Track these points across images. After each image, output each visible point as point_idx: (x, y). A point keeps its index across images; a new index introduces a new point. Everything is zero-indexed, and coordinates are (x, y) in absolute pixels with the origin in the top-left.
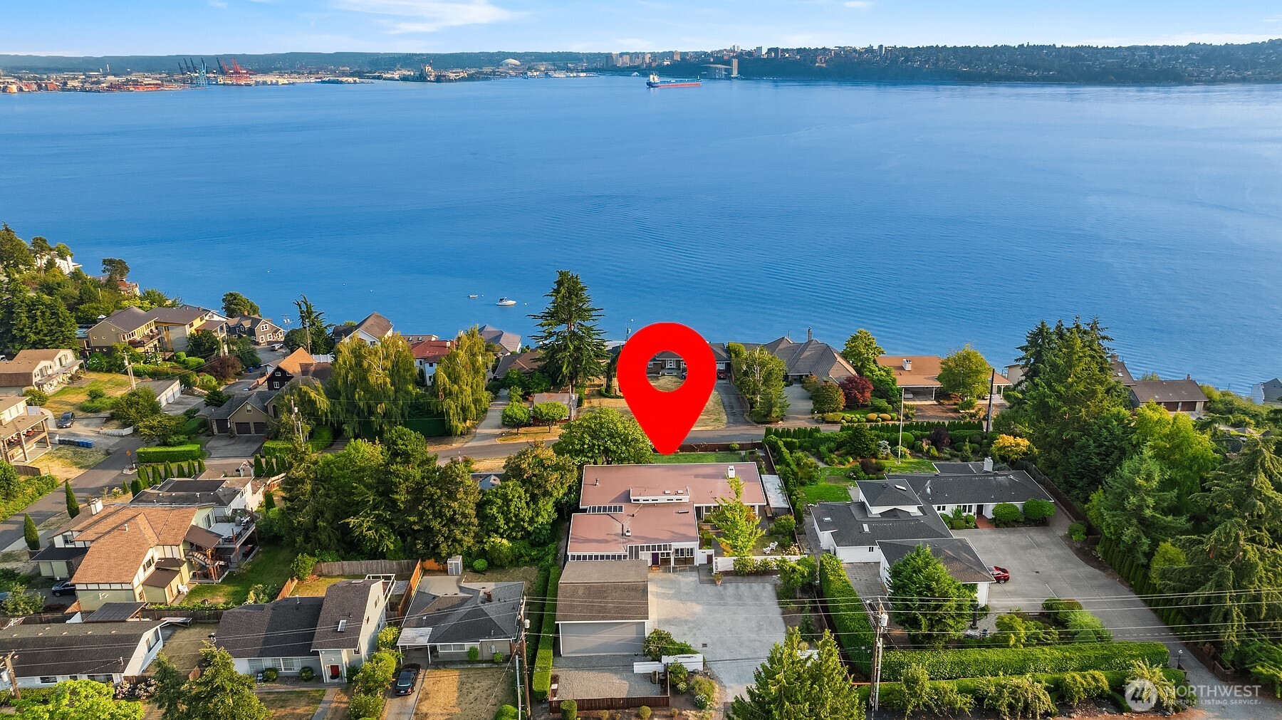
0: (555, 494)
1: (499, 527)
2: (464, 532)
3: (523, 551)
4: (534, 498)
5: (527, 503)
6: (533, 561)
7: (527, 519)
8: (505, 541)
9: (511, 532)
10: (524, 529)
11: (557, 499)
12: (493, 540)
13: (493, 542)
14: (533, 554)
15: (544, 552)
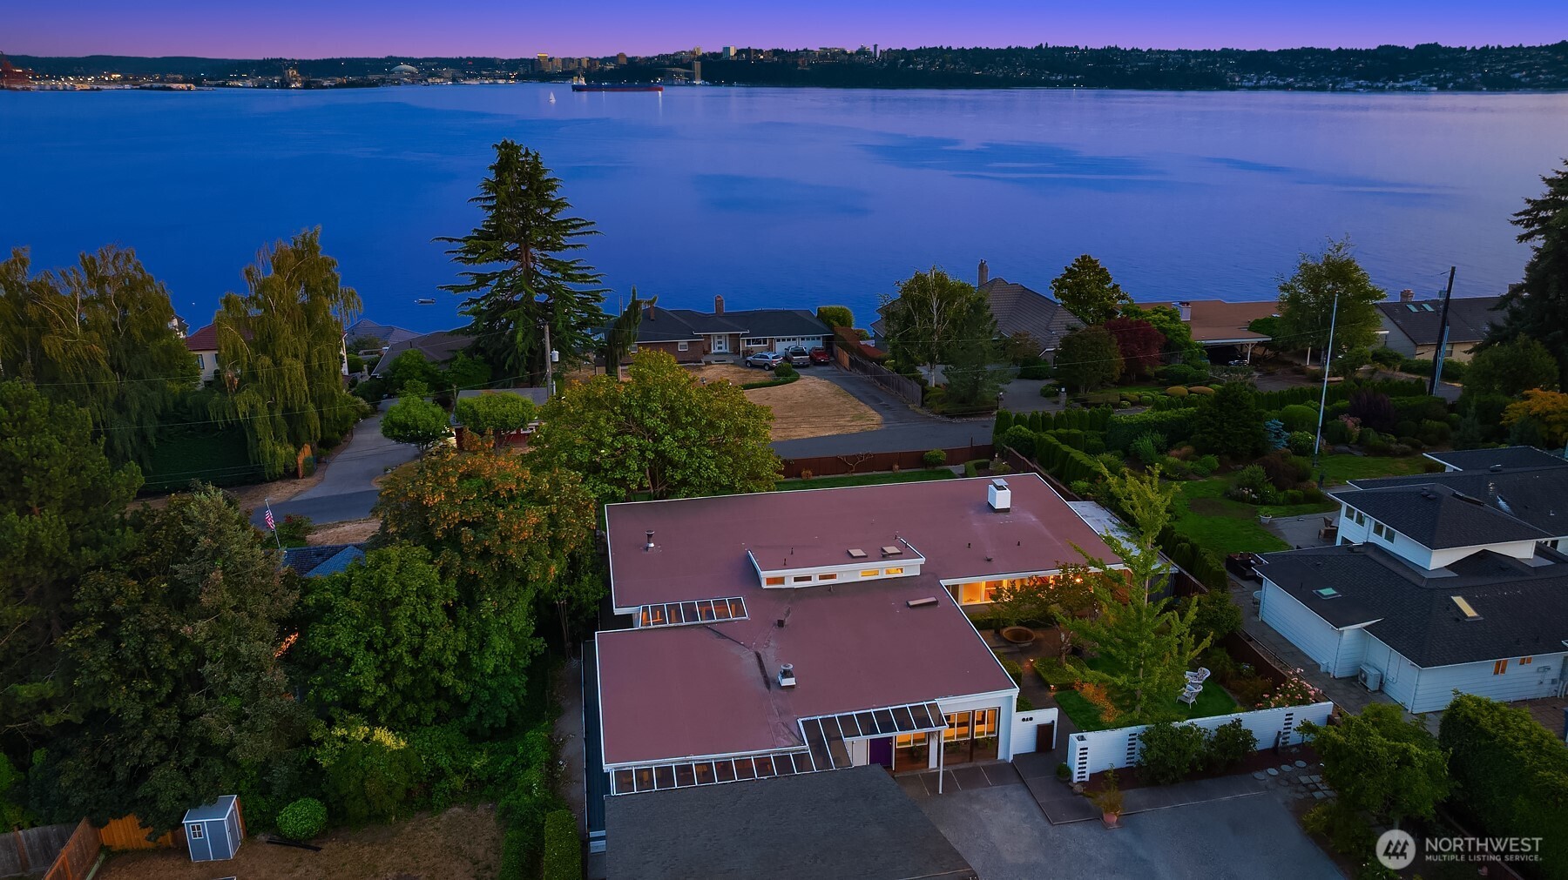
0: (534, 575)
1: (359, 692)
2: (239, 718)
3: (444, 761)
4: (469, 592)
5: (450, 611)
6: (480, 788)
7: (453, 659)
8: (384, 737)
9: (402, 706)
10: (442, 692)
11: (540, 591)
12: (339, 732)
13: (344, 739)
14: (476, 765)
15: (509, 760)
